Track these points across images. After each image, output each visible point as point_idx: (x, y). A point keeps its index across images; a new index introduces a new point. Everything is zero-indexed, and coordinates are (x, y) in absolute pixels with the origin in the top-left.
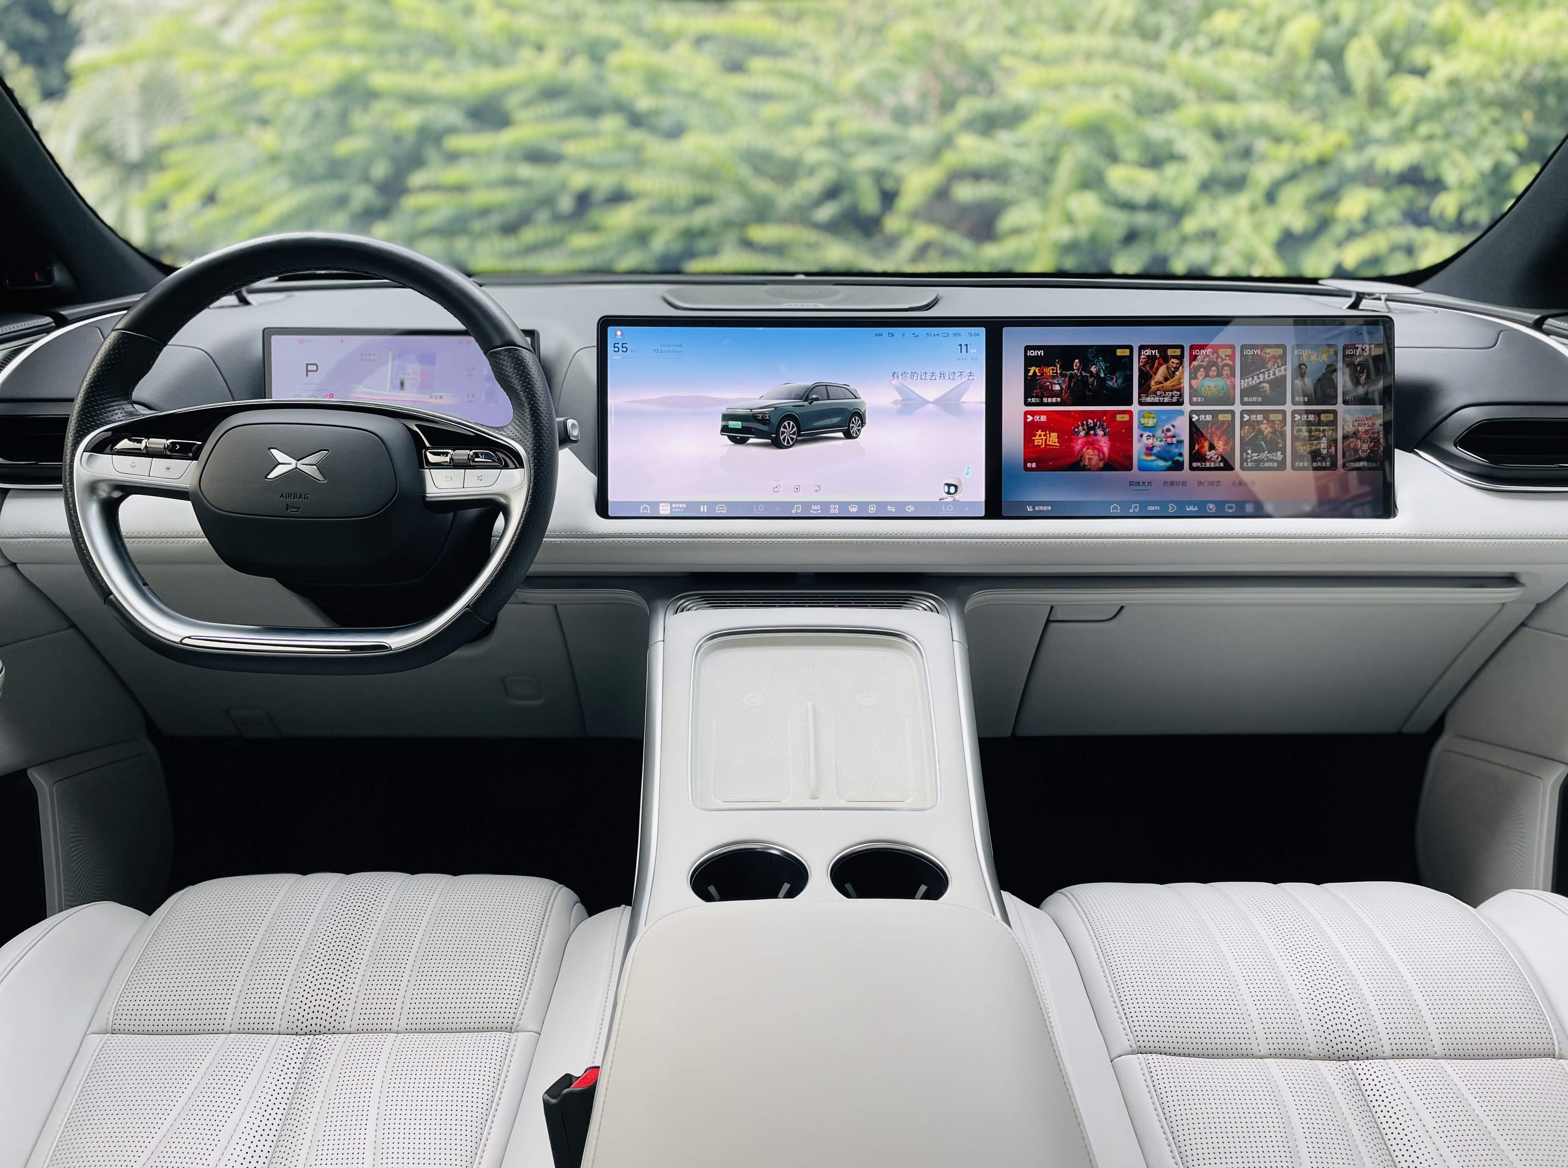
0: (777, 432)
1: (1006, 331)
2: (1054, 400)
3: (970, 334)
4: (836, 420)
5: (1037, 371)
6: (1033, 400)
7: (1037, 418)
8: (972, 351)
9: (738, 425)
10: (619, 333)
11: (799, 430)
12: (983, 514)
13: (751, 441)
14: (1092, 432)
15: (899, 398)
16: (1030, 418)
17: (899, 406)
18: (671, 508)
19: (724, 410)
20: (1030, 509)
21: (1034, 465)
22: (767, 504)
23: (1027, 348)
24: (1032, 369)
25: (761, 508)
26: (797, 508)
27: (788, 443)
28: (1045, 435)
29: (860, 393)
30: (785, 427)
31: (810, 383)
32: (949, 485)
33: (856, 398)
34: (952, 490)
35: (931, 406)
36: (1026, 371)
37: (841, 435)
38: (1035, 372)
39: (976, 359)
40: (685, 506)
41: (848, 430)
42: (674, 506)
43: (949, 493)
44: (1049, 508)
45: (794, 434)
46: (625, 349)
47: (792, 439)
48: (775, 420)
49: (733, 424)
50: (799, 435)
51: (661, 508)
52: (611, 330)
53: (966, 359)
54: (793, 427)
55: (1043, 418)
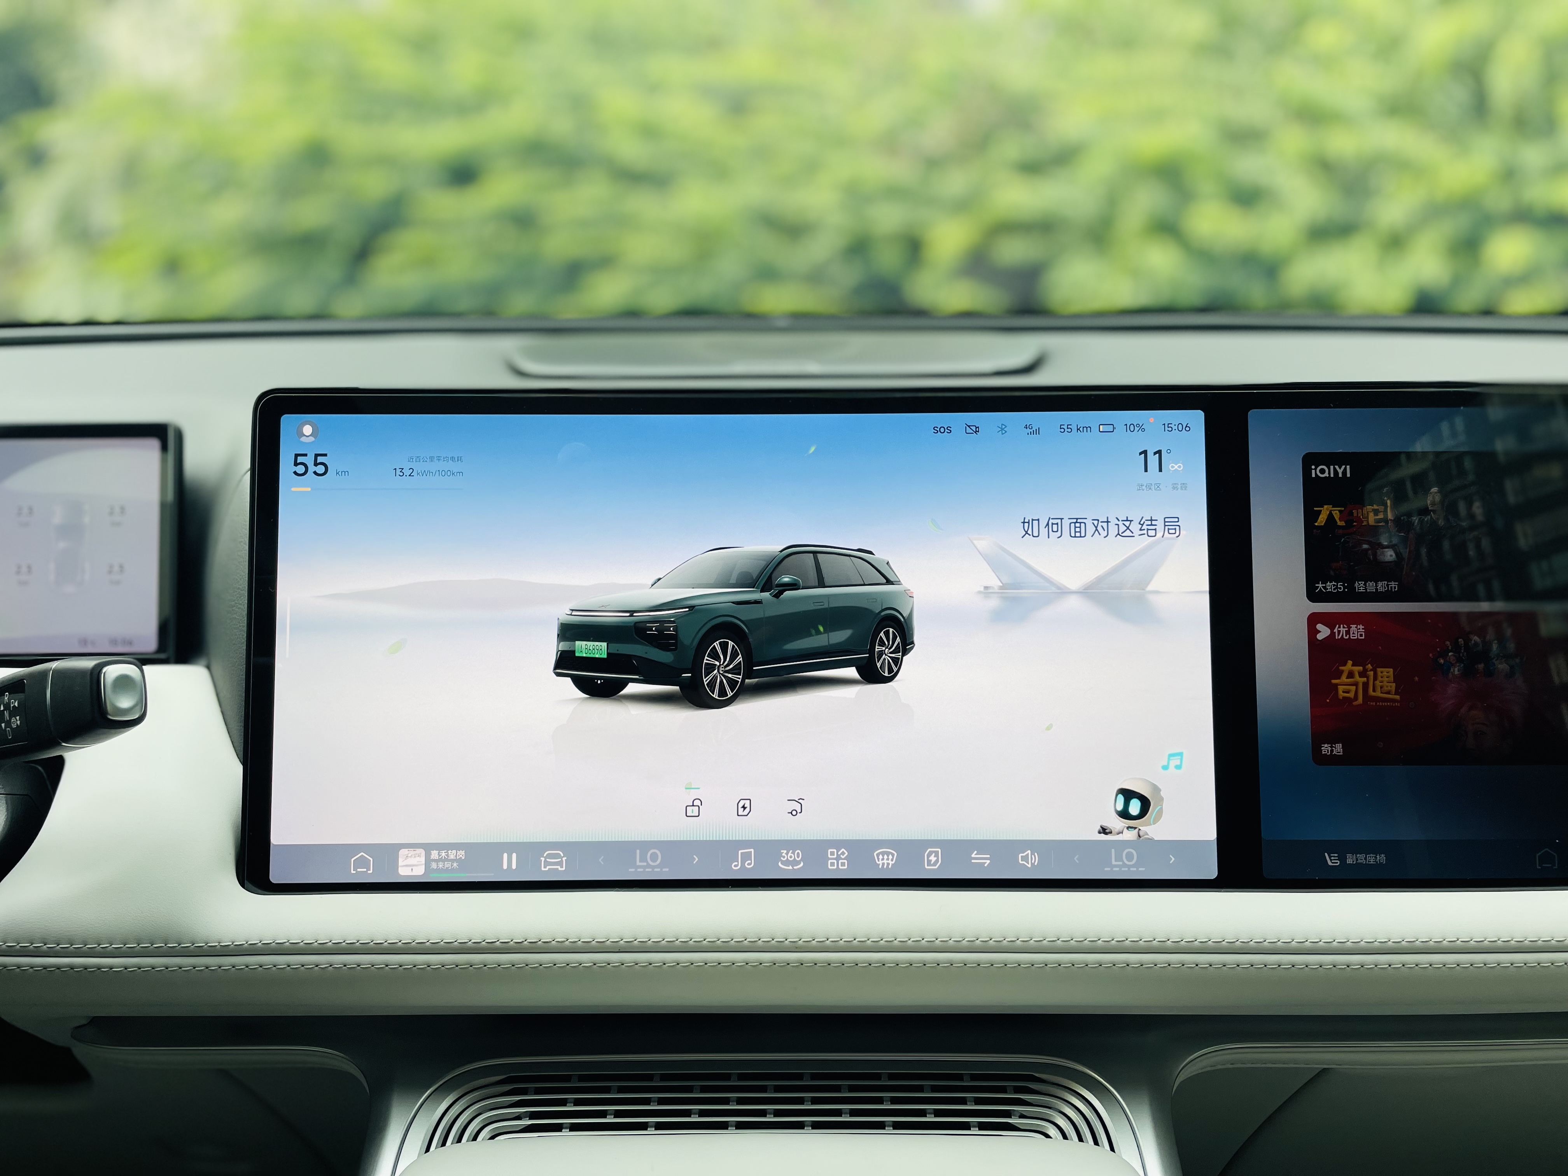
0: (696, 667)
1: (1255, 417)
2: (1381, 586)
3: (1168, 427)
4: (840, 636)
5: (1336, 515)
6: (1330, 586)
7: (1341, 631)
8: (1172, 466)
9: (598, 649)
10: (308, 430)
11: (749, 662)
12: (1211, 872)
13: (632, 688)
14: (1481, 666)
15: (995, 583)
16: (1324, 632)
17: (994, 603)
18: (428, 861)
19: (562, 613)
20: (1332, 861)
21: (1339, 749)
22: (668, 847)
23: (1310, 460)
24: (1324, 512)
25: (654, 857)
26: (747, 856)
27: (722, 693)
28: (1362, 674)
29: (901, 570)
30: (714, 655)
31: (774, 546)
32: (1128, 794)
33: (889, 582)
34: (1135, 807)
35: (1074, 603)
36: (1310, 516)
37: (851, 672)
38: (1331, 516)
39: (1184, 486)
40: (461, 854)
41: (871, 661)
42: (434, 854)
43: (1124, 814)
44: (1381, 858)
45: (736, 670)
46: (321, 469)
47: (732, 683)
48: (689, 638)
49: (585, 648)
50: (749, 674)
51: (401, 862)
52: (288, 422)
53: (1158, 487)
54: (734, 656)
55: (1357, 632)
